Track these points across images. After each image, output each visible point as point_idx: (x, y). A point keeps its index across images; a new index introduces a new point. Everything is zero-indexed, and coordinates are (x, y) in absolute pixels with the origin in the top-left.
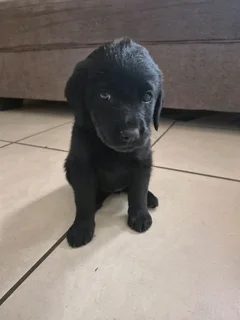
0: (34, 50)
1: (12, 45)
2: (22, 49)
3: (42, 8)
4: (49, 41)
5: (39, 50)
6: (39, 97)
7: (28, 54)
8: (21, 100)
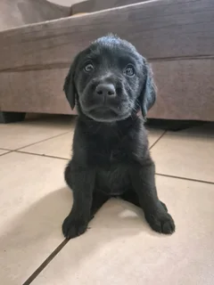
0: (36, 69)
1: (18, 65)
2: (26, 69)
3: (44, 34)
4: (50, 62)
6: (39, 110)
7: (31, 72)
8: (24, 114)
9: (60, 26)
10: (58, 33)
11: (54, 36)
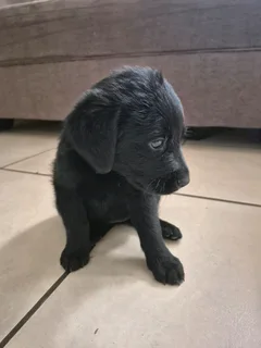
0: (24, 64)
4: (41, 54)
5: (30, 64)
6: (31, 116)
8: (11, 120)
9: (51, 9)
10: (49, 17)
11: (45, 21)
